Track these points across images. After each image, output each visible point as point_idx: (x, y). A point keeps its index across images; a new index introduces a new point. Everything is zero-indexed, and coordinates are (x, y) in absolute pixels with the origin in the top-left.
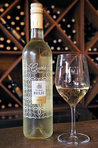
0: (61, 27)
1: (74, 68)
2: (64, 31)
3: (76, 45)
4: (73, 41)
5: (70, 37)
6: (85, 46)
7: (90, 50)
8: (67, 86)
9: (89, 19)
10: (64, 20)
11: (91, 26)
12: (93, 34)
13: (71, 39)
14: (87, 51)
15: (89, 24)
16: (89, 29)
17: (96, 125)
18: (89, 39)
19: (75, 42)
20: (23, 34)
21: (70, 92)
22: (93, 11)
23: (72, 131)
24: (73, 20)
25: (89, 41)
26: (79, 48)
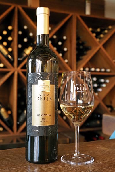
0: (52, 44)
1: (80, 85)
2: (55, 49)
3: (67, 63)
4: (64, 59)
5: (61, 55)
6: (77, 65)
7: (82, 69)
8: (71, 104)
9: (81, 37)
10: (55, 37)
11: (83, 44)
12: (85, 52)
13: (62, 57)
14: (78, 70)
15: (80, 42)
16: (81, 47)
17: (99, 145)
18: (81, 58)
19: (66, 61)
20: (10, 49)
21: (77, 110)
22: (85, 28)
23: (75, 151)
24: (65, 38)
25: (81, 60)
26: (71, 67)
